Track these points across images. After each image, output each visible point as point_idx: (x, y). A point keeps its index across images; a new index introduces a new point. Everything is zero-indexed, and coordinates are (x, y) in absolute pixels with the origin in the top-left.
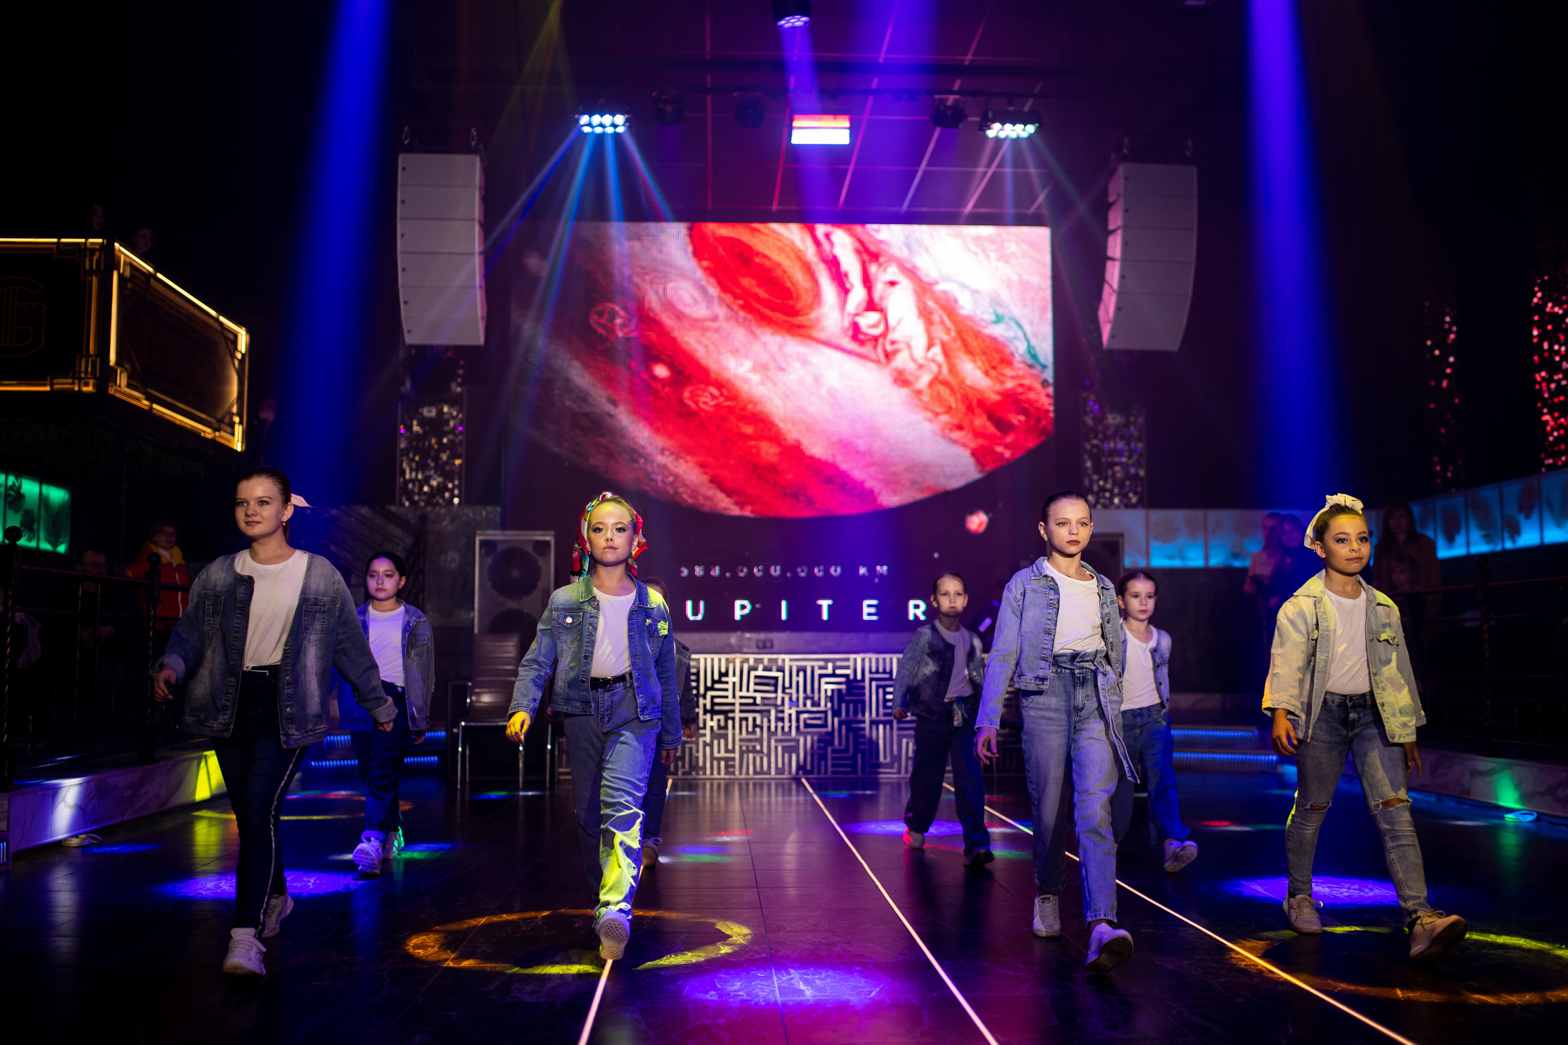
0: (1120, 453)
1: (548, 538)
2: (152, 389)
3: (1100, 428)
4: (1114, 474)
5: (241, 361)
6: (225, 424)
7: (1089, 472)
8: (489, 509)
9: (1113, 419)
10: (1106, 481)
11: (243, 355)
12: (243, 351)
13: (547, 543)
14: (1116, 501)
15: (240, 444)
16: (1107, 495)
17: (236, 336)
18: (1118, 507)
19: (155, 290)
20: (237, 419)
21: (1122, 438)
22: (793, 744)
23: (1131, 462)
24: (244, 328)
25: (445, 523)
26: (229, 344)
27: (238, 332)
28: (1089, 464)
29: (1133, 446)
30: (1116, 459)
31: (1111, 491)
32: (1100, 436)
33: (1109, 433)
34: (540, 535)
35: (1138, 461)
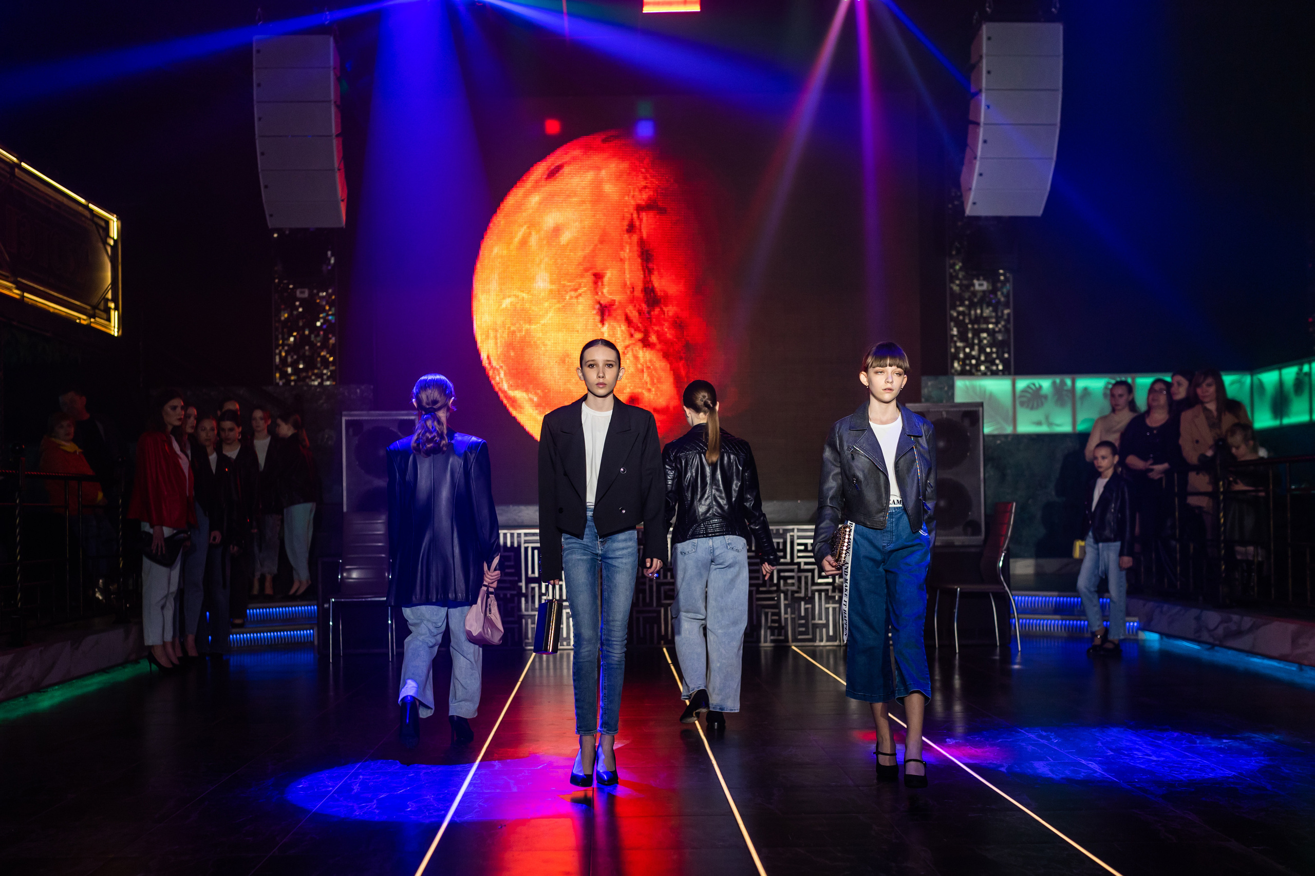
0: (986, 321)
1: (412, 418)
2: (23, 278)
3: (967, 295)
4: (980, 341)
5: (114, 248)
6: (100, 310)
7: (955, 339)
8: (363, 387)
9: (981, 286)
10: (972, 349)
11: (115, 241)
12: (116, 238)
13: (413, 422)
14: (983, 368)
15: (116, 330)
16: (974, 362)
17: (107, 222)
18: (984, 374)
19: (18, 178)
20: (112, 305)
21: (988, 305)
22: (655, 615)
23: (997, 329)
24: (115, 216)
25: (321, 401)
26: (101, 231)
27: (111, 219)
28: (955, 331)
29: (1000, 314)
30: (984, 326)
31: (978, 359)
32: (967, 303)
33: (976, 300)
34: (403, 415)
35: (1004, 326)
